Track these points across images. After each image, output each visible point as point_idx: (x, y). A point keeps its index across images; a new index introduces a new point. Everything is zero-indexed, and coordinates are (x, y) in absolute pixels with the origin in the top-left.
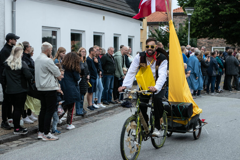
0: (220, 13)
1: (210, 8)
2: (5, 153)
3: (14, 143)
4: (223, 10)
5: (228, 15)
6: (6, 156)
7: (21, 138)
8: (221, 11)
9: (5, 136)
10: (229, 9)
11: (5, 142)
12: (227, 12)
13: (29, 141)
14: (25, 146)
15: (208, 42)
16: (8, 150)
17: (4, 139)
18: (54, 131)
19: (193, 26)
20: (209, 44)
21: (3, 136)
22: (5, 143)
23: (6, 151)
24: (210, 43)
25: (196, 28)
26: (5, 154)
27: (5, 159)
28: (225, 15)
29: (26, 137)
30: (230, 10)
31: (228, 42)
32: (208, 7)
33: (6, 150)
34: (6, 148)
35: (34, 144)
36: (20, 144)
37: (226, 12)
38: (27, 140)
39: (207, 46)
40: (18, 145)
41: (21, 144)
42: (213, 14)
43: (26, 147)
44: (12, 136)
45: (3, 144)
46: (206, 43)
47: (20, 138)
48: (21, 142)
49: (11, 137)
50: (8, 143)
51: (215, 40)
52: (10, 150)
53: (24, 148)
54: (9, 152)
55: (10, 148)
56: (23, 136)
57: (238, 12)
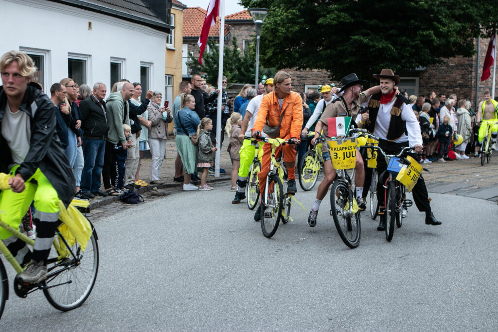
0: (320, 21)
1: (300, 10)
4: (325, 16)
5: (336, 25)
8: (320, 16)
10: (336, 14)
12: (334, 19)
15: (298, 77)
19: (269, 44)
20: (299, 79)
24: (301, 77)
25: (273, 48)
28: (329, 26)
30: (339, 17)
31: (334, 77)
32: (296, 8)
37: (331, 19)
39: (296, 84)
42: (306, 22)
46: (294, 78)
51: (310, 73)
57: (352, 20)
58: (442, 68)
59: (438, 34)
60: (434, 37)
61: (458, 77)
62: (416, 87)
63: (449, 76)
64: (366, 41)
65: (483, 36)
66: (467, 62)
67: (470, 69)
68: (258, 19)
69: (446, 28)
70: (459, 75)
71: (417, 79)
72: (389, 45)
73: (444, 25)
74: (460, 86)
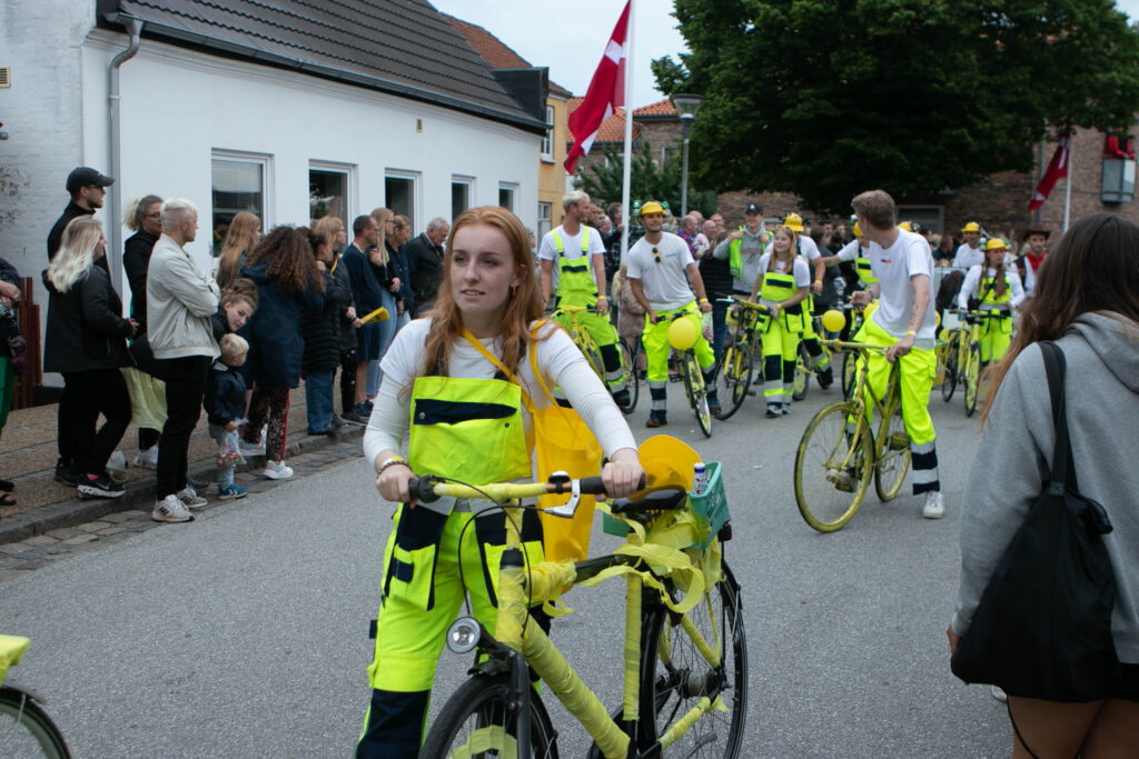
0: (787, 114)
1: (753, 98)
2: (43, 566)
3: (83, 532)
4: (793, 106)
5: (812, 120)
6: (39, 577)
7: (113, 512)
8: (787, 107)
9: (55, 506)
10: (813, 104)
11: (53, 529)
12: (808, 111)
13: (134, 525)
14: (116, 543)
16: (56, 557)
17: (49, 517)
18: (224, 489)
21: (48, 508)
22: (51, 533)
23: (48, 560)
26: (37, 572)
27: (33, 588)
28: (801, 121)
29: (131, 509)
30: (816, 107)
31: (806, 205)
32: (748, 94)
33: (49, 557)
34: (50, 549)
35: (148, 534)
36: (102, 532)
37: (803, 111)
38: (128, 520)
40: (94, 537)
41: (105, 535)
42: (763, 117)
43: (117, 547)
44: (78, 508)
45: (43, 534)
47: (107, 514)
48: (108, 525)
49: (75, 512)
50: (60, 532)
52: (62, 556)
53: (111, 547)
54: (56, 566)
55: (65, 550)
56: (117, 506)
57: (839, 113)
58: (984, 190)
59: (976, 134)
60: (970, 139)
61: (1009, 205)
62: (940, 221)
63: (993, 203)
64: (860, 146)
65: (1049, 140)
66: (1023, 181)
67: (1028, 192)
68: (686, 112)
69: (988, 125)
70: (1010, 201)
71: (942, 208)
72: (899, 154)
73: (986, 119)
74: (1013, 219)
